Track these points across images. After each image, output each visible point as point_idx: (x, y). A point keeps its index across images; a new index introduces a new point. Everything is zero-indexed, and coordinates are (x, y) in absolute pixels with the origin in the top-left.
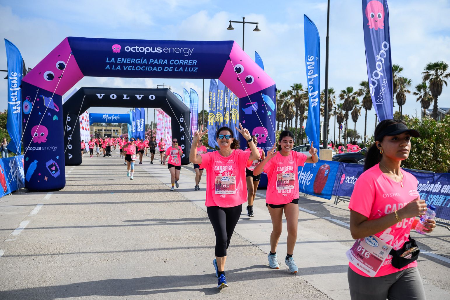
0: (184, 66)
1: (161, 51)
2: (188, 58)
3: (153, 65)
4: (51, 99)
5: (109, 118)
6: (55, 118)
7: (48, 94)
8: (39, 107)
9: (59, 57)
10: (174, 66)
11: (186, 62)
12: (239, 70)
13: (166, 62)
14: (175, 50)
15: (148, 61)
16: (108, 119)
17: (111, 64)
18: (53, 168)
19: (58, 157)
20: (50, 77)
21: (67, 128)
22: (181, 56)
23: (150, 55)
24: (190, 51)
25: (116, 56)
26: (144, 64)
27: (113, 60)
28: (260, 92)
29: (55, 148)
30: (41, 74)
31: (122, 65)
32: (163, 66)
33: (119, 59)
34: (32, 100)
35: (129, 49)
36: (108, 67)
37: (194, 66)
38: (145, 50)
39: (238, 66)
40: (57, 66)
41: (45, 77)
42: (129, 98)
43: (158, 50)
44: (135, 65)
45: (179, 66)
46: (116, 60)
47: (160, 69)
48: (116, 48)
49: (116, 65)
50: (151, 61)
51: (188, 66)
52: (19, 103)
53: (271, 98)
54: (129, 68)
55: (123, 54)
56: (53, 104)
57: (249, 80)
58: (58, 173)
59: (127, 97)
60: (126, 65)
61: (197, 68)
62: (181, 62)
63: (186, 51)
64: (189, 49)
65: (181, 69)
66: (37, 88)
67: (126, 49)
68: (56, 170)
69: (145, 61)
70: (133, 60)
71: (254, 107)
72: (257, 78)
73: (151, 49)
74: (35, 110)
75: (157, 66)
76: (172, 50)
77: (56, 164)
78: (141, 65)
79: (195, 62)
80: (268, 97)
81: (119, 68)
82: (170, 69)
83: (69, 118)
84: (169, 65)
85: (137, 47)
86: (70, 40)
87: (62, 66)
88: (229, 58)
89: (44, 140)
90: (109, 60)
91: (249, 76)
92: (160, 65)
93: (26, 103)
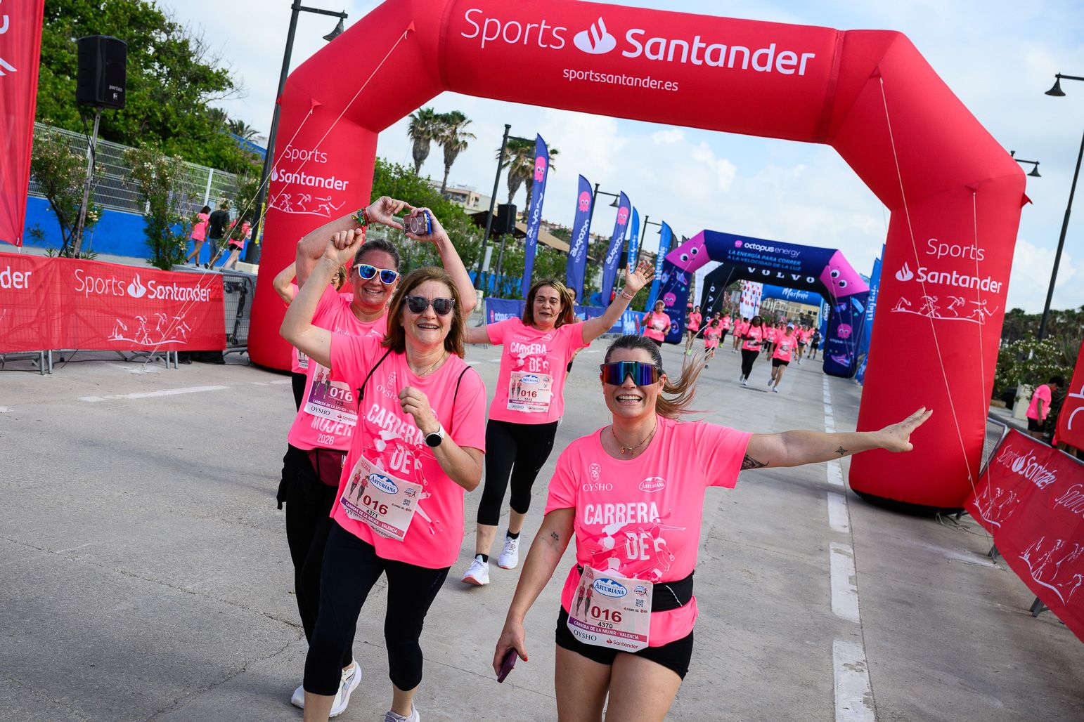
0: (790, 265)
1: (773, 251)
2: (794, 259)
3: (764, 260)
4: (682, 274)
5: (792, 294)
6: (683, 289)
7: (681, 271)
8: (673, 279)
9: (695, 245)
10: (781, 264)
11: (791, 262)
12: (834, 275)
13: (775, 259)
14: (784, 251)
15: (761, 257)
16: (790, 296)
17: (732, 255)
18: (674, 327)
19: (679, 319)
20: (685, 258)
21: (709, 298)
22: (788, 257)
23: (764, 253)
24: (796, 254)
25: (737, 249)
26: (758, 259)
27: (734, 252)
28: (848, 296)
29: (679, 312)
30: (679, 255)
31: (740, 257)
32: (773, 262)
33: (738, 252)
34: (668, 274)
35: (748, 245)
36: (729, 257)
37: (798, 266)
38: (760, 248)
39: (835, 271)
40: (692, 251)
41: (682, 258)
42: (783, 277)
43: (771, 249)
44: (750, 258)
45: (785, 264)
46: (736, 253)
47: (770, 264)
48: (738, 244)
49: (736, 256)
50: (764, 257)
51: (793, 265)
52: (661, 271)
53: (861, 302)
54: (746, 260)
55: (743, 249)
56: (684, 278)
57: (842, 284)
58: (677, 331)
59: (782, 275)
60: (743, 257)
61: (800, 268)
62: (788, 261)
63: (793, 253)
64: (796, 252)
65: (787, 267)
66: (674, 265)
67: (745, 246)
68: (676, 328)
69: (759, 257)
70: (749, 255)
71: (844, 307)
72: (850, 283)
73: (765, 248)
74: (669, 281)
75: (767, 261)
76: (782, 251)
77: (677, 323)
78: (755, 259)
79: (799, 263)
80: (857, 301)
81: (738, 258)
82: (778, 265)
83: (713, 287)
84: (777, 262)
85: (754, 245)
86: (706, 233)
87: (695, 252)
88: (828, 264)
89: (672, 304)
90: (731, 252)
91: (843, 281)
92: (770, 261)
93: (665, 275)
